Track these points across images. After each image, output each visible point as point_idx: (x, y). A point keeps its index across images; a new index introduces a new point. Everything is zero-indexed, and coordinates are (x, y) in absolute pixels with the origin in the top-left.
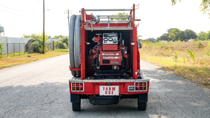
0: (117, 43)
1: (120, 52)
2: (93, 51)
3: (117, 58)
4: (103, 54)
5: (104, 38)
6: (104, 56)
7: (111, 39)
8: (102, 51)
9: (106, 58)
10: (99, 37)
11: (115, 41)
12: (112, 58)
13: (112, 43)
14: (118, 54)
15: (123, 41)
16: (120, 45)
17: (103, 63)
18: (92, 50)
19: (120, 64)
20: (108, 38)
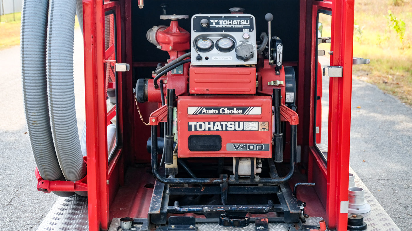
0: (254, 61)
1: (268, 100)
2: (150, 89)
3: (252, 126)
4: (192, 111)
5: (194, 35)
6: (195, 118)
7: (225, 43)
8: (187, 92)
9: (206, 126)
10: (174, 29)
11: (244, 53)
12: (232, 126)
13: (230, 59)
14: (256, 111)
15: (280, 48)
16: (267, 66)
17: (191, 148)
18: (143, 87)
19: (268, 155)
20: (214, 36)
